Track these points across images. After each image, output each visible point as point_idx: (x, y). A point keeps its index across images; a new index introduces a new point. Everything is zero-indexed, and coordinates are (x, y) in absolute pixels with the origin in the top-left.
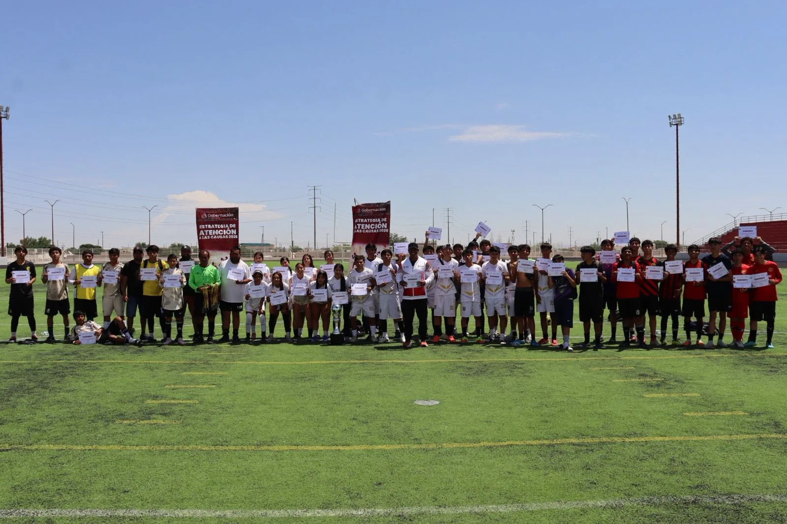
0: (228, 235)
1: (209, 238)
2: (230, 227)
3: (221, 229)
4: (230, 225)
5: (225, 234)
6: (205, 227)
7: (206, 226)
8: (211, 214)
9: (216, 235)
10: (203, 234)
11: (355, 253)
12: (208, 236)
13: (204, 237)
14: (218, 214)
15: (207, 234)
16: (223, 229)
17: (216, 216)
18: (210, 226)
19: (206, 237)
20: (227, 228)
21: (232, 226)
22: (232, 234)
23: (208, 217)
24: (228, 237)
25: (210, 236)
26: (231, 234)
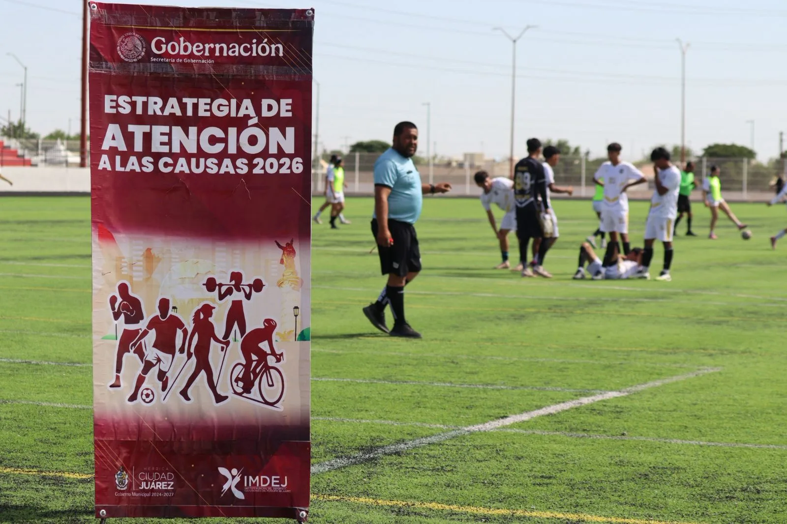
0: (251, 157)
1: (150, 168)
2: (265, 113)
3: (213, 121)
4: (265, 102)
5: (232, 150)
6: (133, 104)
7: (139, 100)
8: (171, 37)
9: (188, 157)
10: (123, 147)
11: (123, 289)
12: (146, 160)
13: (124, 164)
14: (204, 38)
15: (138, 147)
16: (225, 123)
17: (194, 49)
18: (155, 105)
19: (133, 164)
20: (247, 117)
21: (271, 107)
22: (273, 150)
23: (149, 53)
24: (251, 166)
25: (157, 156)
26: (265, 154)
